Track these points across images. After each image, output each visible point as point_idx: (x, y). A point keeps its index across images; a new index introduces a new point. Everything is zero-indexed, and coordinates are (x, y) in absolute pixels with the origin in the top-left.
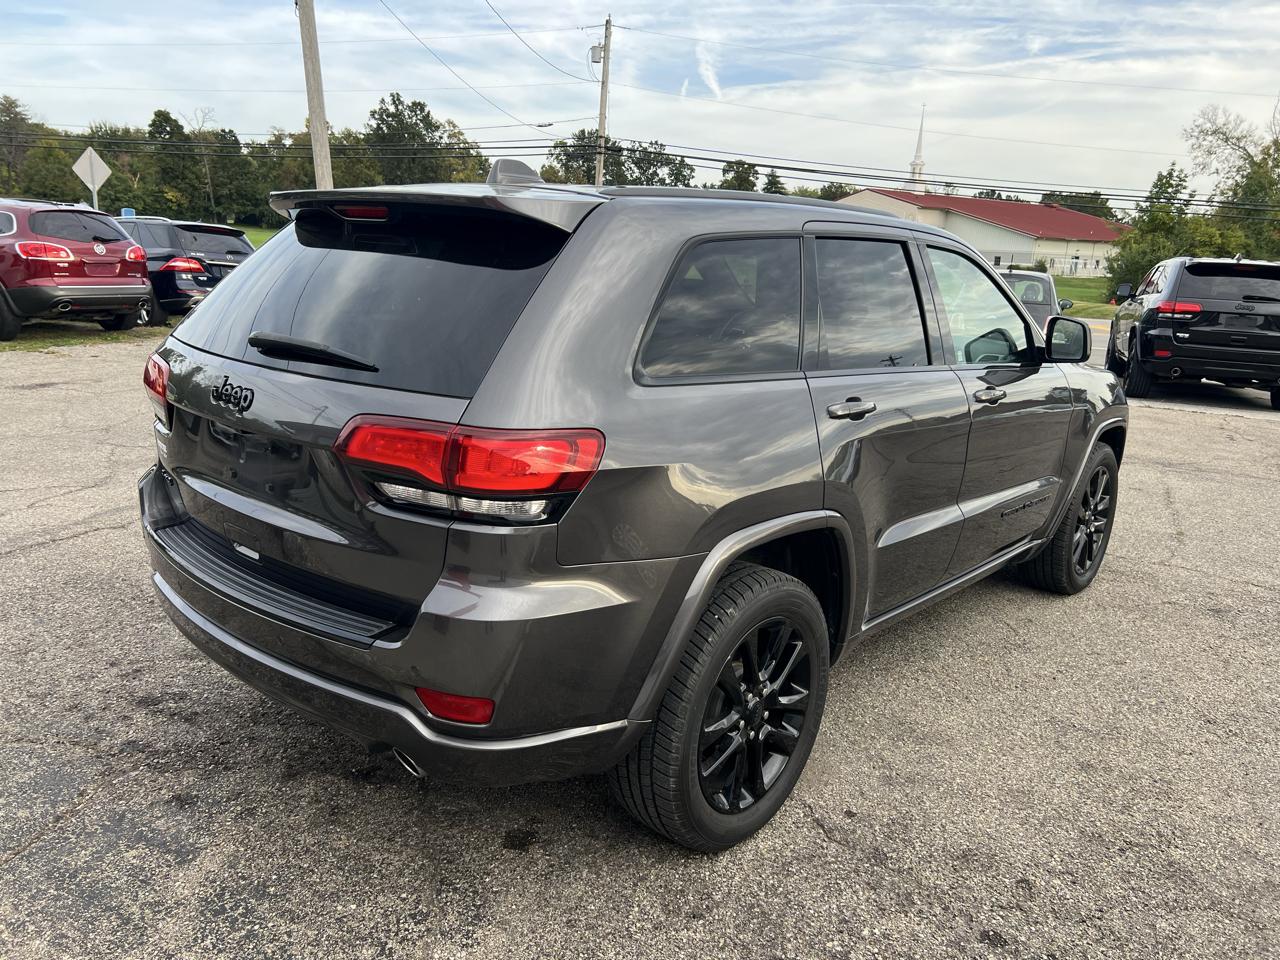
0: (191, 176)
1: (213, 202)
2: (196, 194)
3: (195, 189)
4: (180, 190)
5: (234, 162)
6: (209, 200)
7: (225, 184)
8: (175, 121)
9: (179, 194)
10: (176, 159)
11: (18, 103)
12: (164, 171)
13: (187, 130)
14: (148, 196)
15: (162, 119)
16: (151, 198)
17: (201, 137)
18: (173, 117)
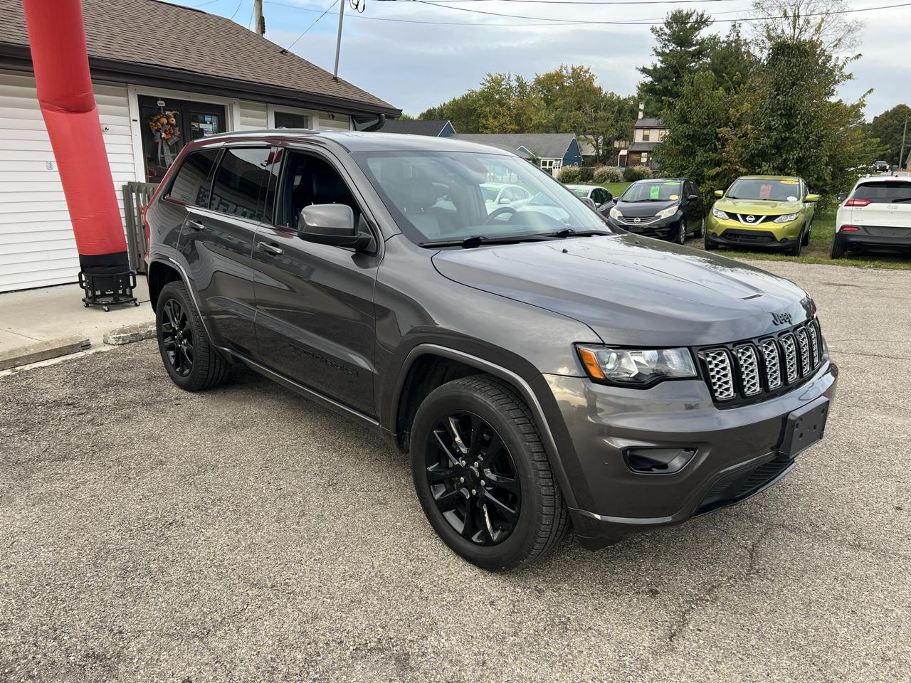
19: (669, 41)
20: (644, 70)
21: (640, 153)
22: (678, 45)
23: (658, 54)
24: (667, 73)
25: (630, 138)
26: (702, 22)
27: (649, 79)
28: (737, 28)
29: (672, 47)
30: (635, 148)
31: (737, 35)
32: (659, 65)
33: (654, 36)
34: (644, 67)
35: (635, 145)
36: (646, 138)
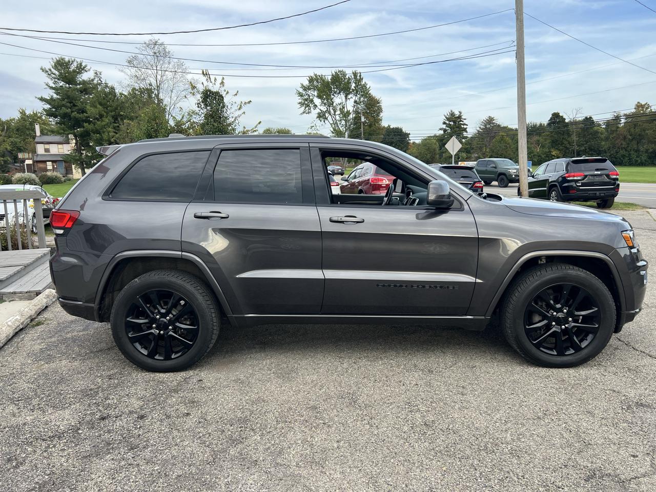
0: (566, 142)
1: (575, 154)
2: (567, 151)
3: (567, 148)
4: (559, 150)
5: (589, 133)
6: (574, 153)
7: (583, 145)
8: (562, 117)
9: (558, 152)
10: (559, 135)
11: (494, 119)
12: (553, 142)
13: (567, 121)
14: (543, 154)
15: (556, 116)
16: (545, 155)
17: (574, 123)
18: (561, 115)
19: (59, 80)
20: (42, 99)
21: (45, 162)
22: (67, 83)
23: (52, 88)
24: (64, 102)
25: (34, 151)
26: (81, 69)
27: (47, 106)
28: (99, 75)
29: (62, 84)
30: (39, 159)
31: (100, 80)
32: (55, 96)
33: (45, 75)
34: (42, 97)
35: (39, 156)
36: (47, 150)
